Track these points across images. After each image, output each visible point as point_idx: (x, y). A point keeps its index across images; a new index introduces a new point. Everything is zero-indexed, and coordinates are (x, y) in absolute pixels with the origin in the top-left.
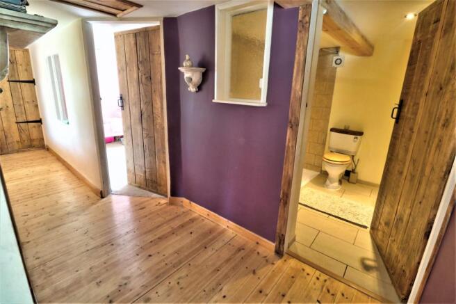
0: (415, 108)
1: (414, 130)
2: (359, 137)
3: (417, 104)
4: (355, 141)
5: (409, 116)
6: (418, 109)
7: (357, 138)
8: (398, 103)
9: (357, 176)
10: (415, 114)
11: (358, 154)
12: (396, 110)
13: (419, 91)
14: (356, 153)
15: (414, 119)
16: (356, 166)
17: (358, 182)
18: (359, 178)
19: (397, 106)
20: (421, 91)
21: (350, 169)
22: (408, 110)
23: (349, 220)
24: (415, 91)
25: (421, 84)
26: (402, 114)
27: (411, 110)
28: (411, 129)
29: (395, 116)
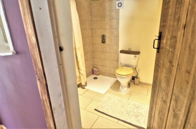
0: (172, 41)
1: (174, 64)
2: (137, 56)
3: (174, 37)
4: (135, 59)
5: (168, 48)
6: (176, 42)
7: (136, 56)
8: (158, 34)
9: (139, 80)
10: (174, 47)
11: (138, 66)
12: (156, 42)
13: (176, 23)
14: (137, 66)
15: (173, 53)
16: (137, 74)
17: (140, 83)
18: (140, 81)
19: (157, 38)
20: (178, 24)
21: (134, 75)
22: (166, 43)
23: (132, 123)
24: (172, 23)
25: (177, 17)
26: (162, 45)
27: (169, 42)
28: (171, 62)
29: (156, 46)
